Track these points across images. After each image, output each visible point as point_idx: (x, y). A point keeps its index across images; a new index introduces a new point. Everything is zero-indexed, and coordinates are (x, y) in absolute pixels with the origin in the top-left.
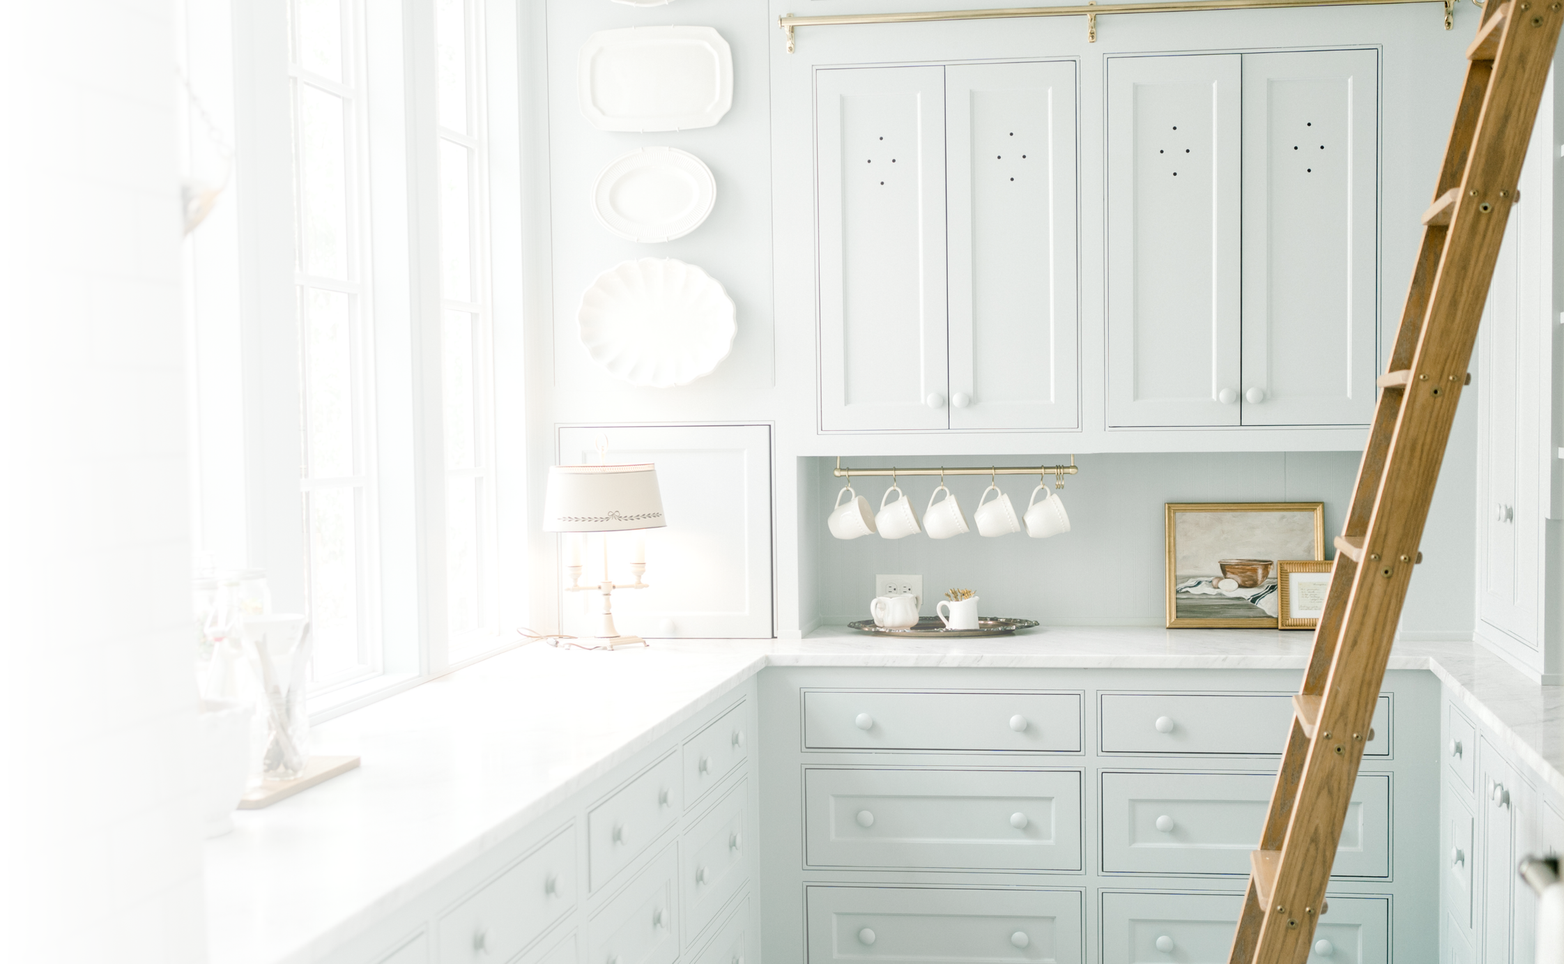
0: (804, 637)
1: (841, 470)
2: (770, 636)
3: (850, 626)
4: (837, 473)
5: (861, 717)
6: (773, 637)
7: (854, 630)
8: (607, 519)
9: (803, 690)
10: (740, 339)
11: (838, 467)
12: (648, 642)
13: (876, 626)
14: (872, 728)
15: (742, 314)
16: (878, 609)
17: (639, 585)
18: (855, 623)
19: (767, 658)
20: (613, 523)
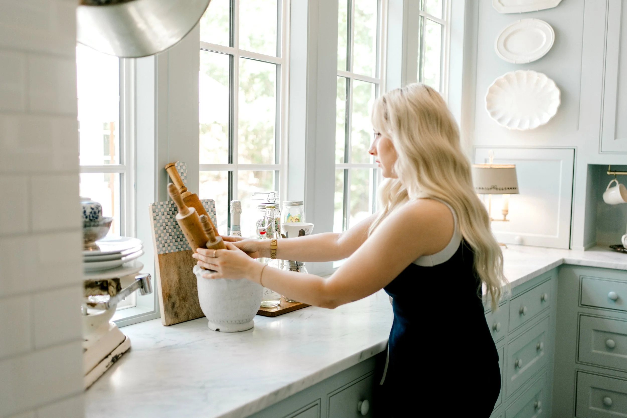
0: (586, 250)
1: (611, 171)
2: (568, 248)
3: (610, 247)
4: (608, 173)
5: (612, 294)
6: (570, 249)
7: (612, 249)
8: (491, 189)
9: (581, 277)
10: (561, 108)
11: (609, 169)
12: (507, 246)
13: (624, 248)
14: (616, 300)
15: (564, 96)
16: (626, 240)
17: (505, 220)
18: (613, 246)
19: (563, 260)
20: (493, 190)
